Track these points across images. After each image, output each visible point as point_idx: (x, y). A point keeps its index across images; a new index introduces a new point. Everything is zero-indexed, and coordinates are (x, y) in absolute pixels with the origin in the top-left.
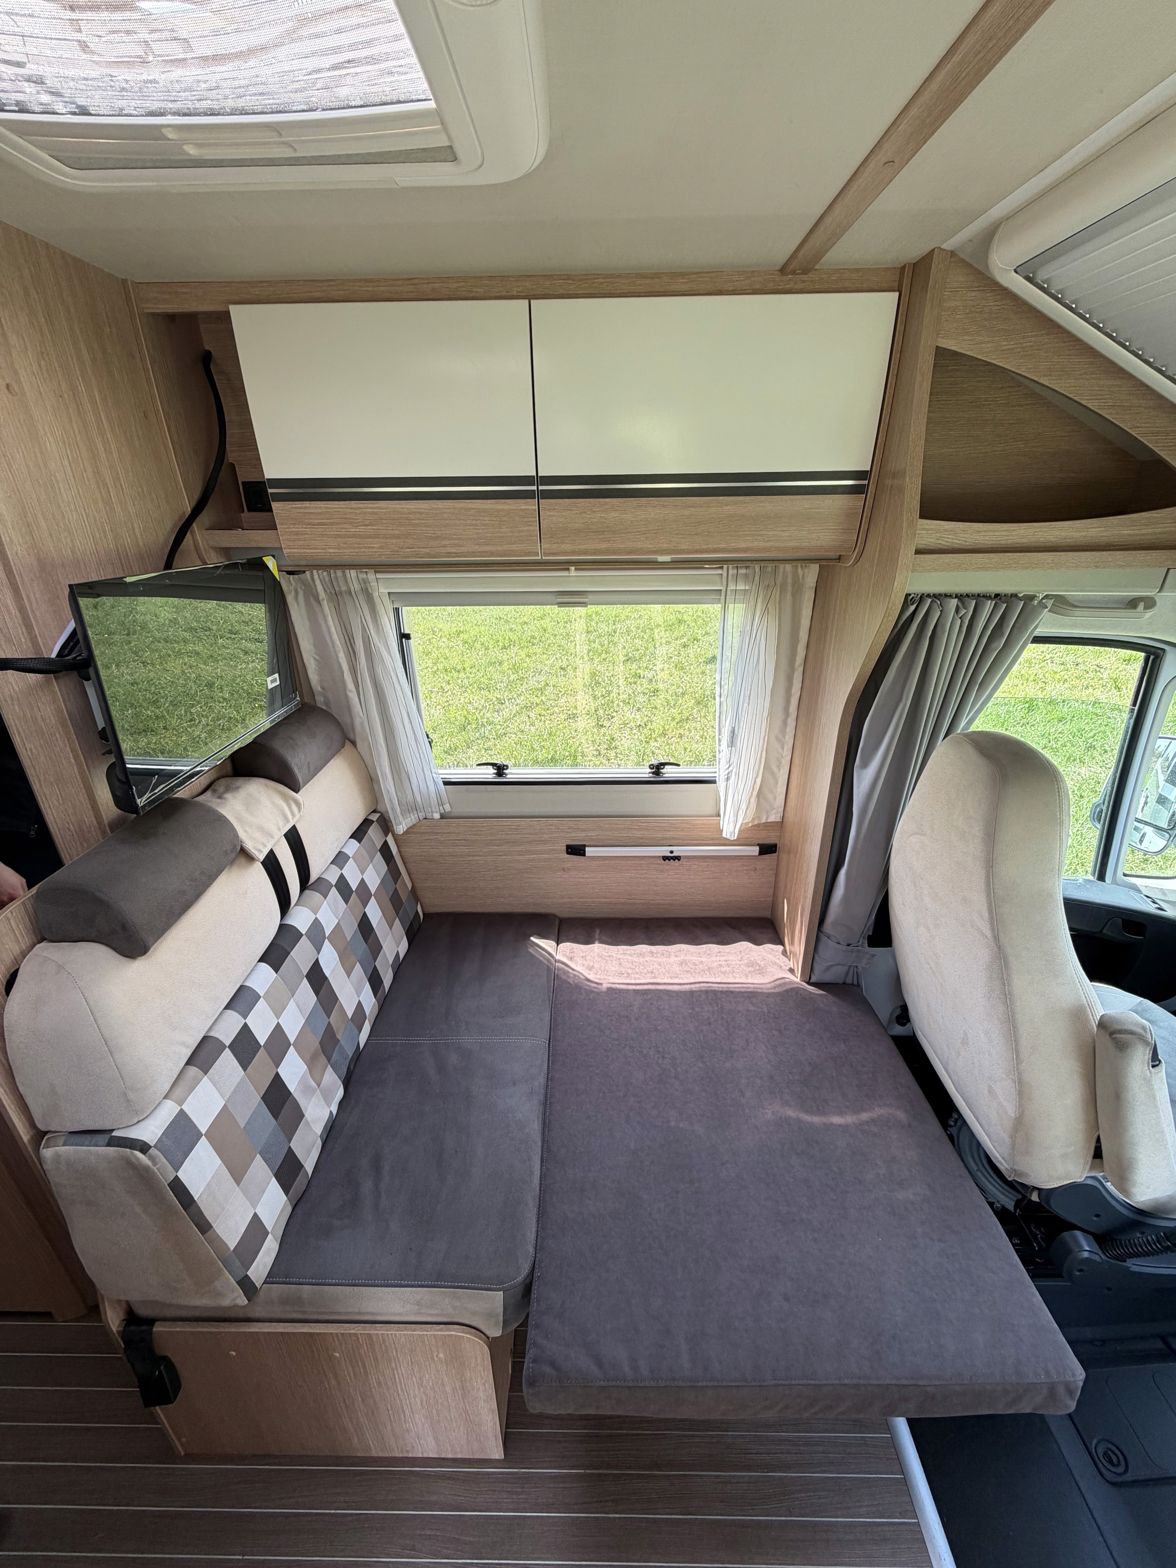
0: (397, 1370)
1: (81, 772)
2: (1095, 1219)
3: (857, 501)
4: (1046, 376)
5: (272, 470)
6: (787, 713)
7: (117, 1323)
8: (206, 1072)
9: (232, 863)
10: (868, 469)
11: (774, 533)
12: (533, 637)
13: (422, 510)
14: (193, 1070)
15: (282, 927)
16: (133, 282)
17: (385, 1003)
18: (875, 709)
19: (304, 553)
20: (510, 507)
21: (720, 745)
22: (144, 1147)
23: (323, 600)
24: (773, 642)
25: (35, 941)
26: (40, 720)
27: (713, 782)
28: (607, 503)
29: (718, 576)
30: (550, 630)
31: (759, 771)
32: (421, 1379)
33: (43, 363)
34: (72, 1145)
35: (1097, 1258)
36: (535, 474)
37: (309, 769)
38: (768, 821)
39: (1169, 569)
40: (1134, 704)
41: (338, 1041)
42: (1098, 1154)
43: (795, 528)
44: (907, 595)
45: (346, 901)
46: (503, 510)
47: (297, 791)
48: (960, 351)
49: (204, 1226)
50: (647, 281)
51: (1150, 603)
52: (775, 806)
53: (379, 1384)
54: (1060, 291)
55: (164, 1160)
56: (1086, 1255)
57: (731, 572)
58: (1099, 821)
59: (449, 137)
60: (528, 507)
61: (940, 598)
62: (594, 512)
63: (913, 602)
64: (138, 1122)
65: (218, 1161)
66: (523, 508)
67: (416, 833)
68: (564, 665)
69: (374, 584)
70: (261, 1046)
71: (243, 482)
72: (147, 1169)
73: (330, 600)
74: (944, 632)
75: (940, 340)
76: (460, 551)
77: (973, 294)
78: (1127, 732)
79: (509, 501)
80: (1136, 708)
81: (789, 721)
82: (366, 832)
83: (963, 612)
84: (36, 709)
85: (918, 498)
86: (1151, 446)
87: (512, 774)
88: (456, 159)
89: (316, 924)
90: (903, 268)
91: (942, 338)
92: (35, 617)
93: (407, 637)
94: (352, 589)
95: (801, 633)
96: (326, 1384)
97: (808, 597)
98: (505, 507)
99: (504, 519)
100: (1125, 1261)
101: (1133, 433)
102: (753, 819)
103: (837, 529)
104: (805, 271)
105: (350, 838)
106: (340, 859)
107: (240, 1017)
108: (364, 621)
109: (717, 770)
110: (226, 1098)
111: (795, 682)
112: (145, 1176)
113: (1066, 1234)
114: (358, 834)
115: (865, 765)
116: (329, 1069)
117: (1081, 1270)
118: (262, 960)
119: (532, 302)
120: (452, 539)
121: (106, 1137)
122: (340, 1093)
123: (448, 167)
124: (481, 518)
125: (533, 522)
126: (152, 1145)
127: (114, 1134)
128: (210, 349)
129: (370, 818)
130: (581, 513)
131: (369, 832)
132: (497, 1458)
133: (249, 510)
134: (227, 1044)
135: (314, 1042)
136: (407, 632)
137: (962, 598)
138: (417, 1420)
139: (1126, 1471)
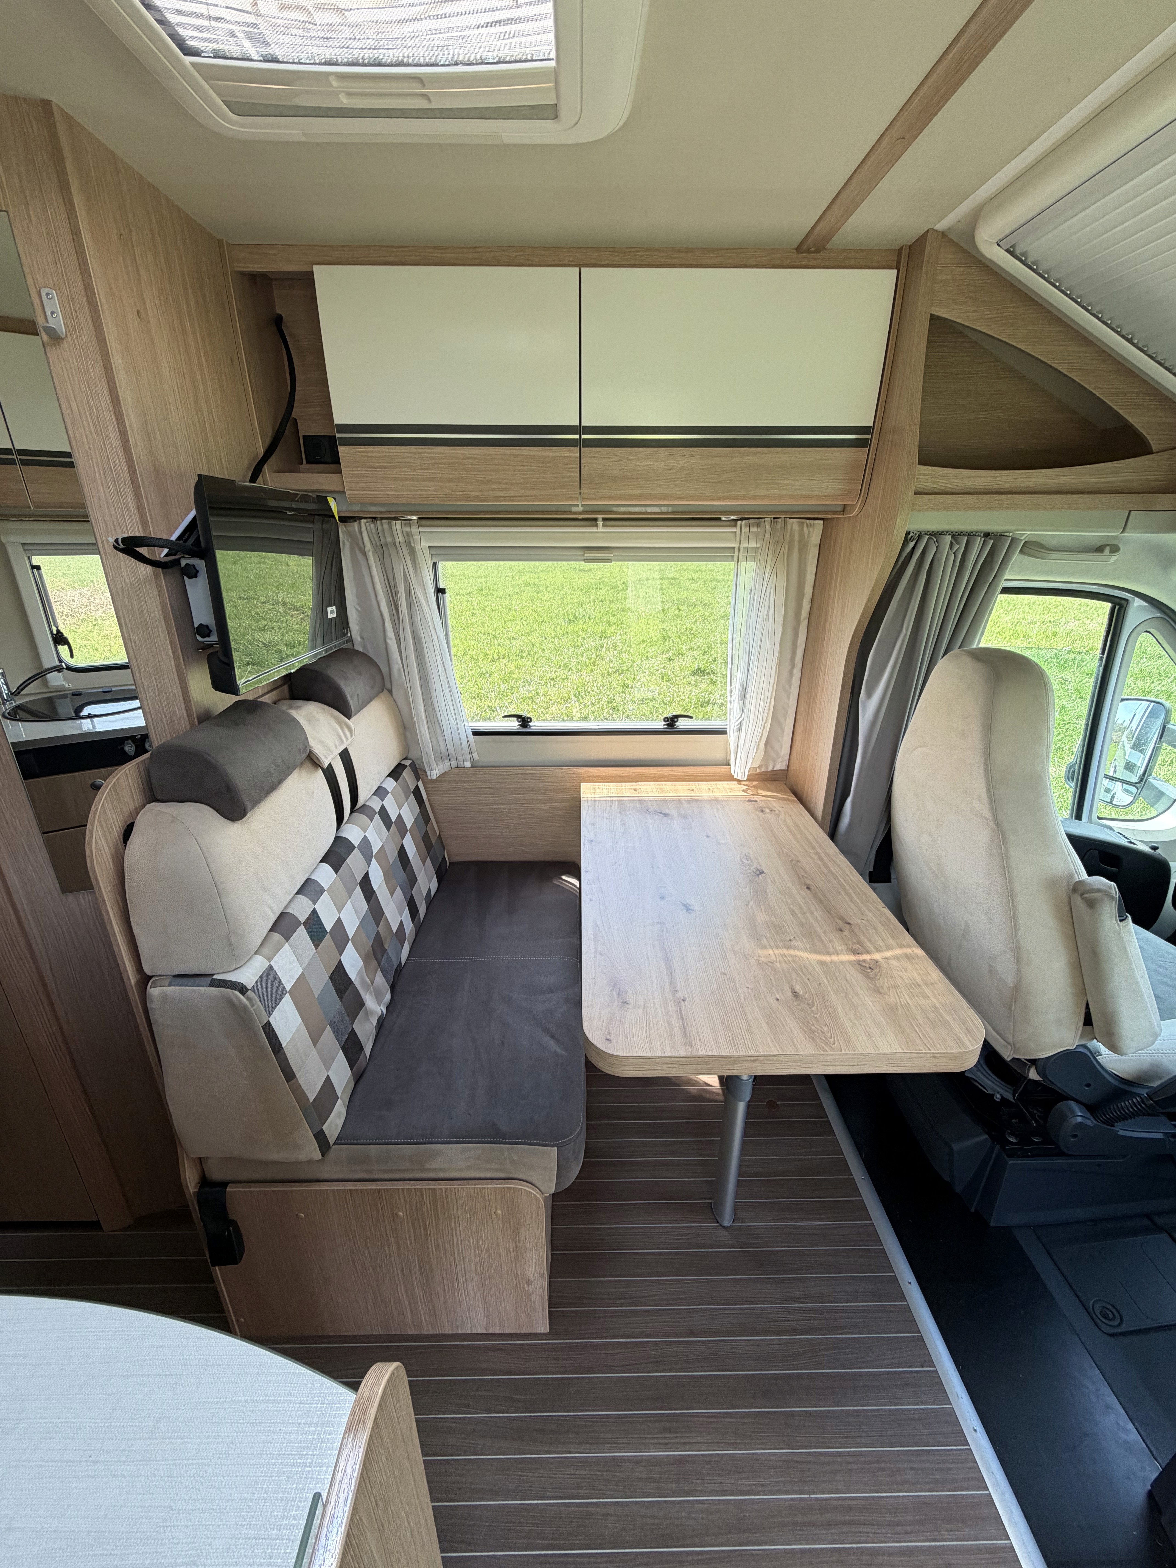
0: (456, 1230)
1: (178, 666)
2: (1086, 1088)
3: (860, 454)
4: (1023, 342)
5: (340, 417)
6: (793, 666)
7: (193, 1185)
8: (287, 940)
9: (302, 765)
10: (871, 425)
11: (788, 482)
12: (522, 651)
13: (475, 456)
14: (276, 936)
15: (338, 839)
16: (227, 243)
17: (419, 929)
18: (879, 641)
19: (365, 494)
20: (555, 455)
21: (731, 696)
22: (243, 989)
23: (369, 551)
24: (782, 594)
25: (145, 802)
26: (145, 612)
27: (723, 732)
28: (641, 452)
29: (731, 534)
30: (537, 645)
31: (768, 716)
32: (477, 1240)
33: (162, 298)
34: (177, 985)
35: (1089, 1123)
36: (578, 424)
37: (358, 700)
38: (775, 769)
39: (1130, 511)
40: (1103, 653)
41: (386, 950)
42: (1088, 1021)
43: (807, 478)
44: (908, 533)
45: (388, 830)
46: (548, 457)
47: (349, 718)
48: (950, 318)
49: (289, 1075)
50: (683, 255)
51: (1115, 549)
52: (782, 755)
53: (437, 1247)
54: (1034, 263)
55: (259, 1003)
56: (1079, 1119)
57: (744, 530)
58: (1073, 780)
59: (558, 97)
60: (571, 455)
61: (936, 535)
62: (630, 460)
63: (912, 539)
64: (235, 969)
65: (299, 1020)
66: (566, 455)
67: (445, 781)
68: (554, 676)
69: (417, 537)
70: (327, 933)
71: (304, 436)
72: (245, 1008)
73: (375, 552)
74: (940, 566)
75: (933, 308)
76: (507, 495)
77: (961, 269)
78: (1098, 679)
79: (554, 448)
80: (1105, 656)
81: (795, 671)
82: (401, 774)
83: (956, 547)
84: (143, 603)
85: (917, 443)
86: (1111, 405)
87: (535, 725)
88: (556, 117)
89: (365, 840)
90: (901, 250)
91: (936, 306)
92: (151, 516)
93: (443, 591)
94: (397, 540)
95: (806, 588)
96: (386, 1248)
97: (813, 552)
98: (551, 454)
99: (549, 465)
100: (1114, 1126)
101: (1097, 394)
102: (760, 767)
103: (844, 479)
104: (817, 251)
105: (388, 776)
106: (380, 792)
107: (310, 902)
108: (406, 570)
109: (728, 723)
110: (304, 966)
111: (800, 635)
112: (242, 1015)
113: (1061, 1105)
114: (395, 773)
115: (869, 695)
116: (379, 973)
117: (1075, 1136)
118: (323, 860)
119: (582, 269)
120: (501, 483)
121: (208, 980)
122: (388, 997)
123: (549, 124)
124: (528, 464)
125: (574, 468)
126: (249, 988)
127: (214, 977)
128: (280, 313)
129: (403, 763)
130: (619, 461)
131: (404, 774)
132: (542, 1331)
133: (308, 462)
134: (302, 920)
135: (368, 943)
136: (441, 587)
137: (956, 536)
138: (470, 1289)
139: (1120, 1325)
